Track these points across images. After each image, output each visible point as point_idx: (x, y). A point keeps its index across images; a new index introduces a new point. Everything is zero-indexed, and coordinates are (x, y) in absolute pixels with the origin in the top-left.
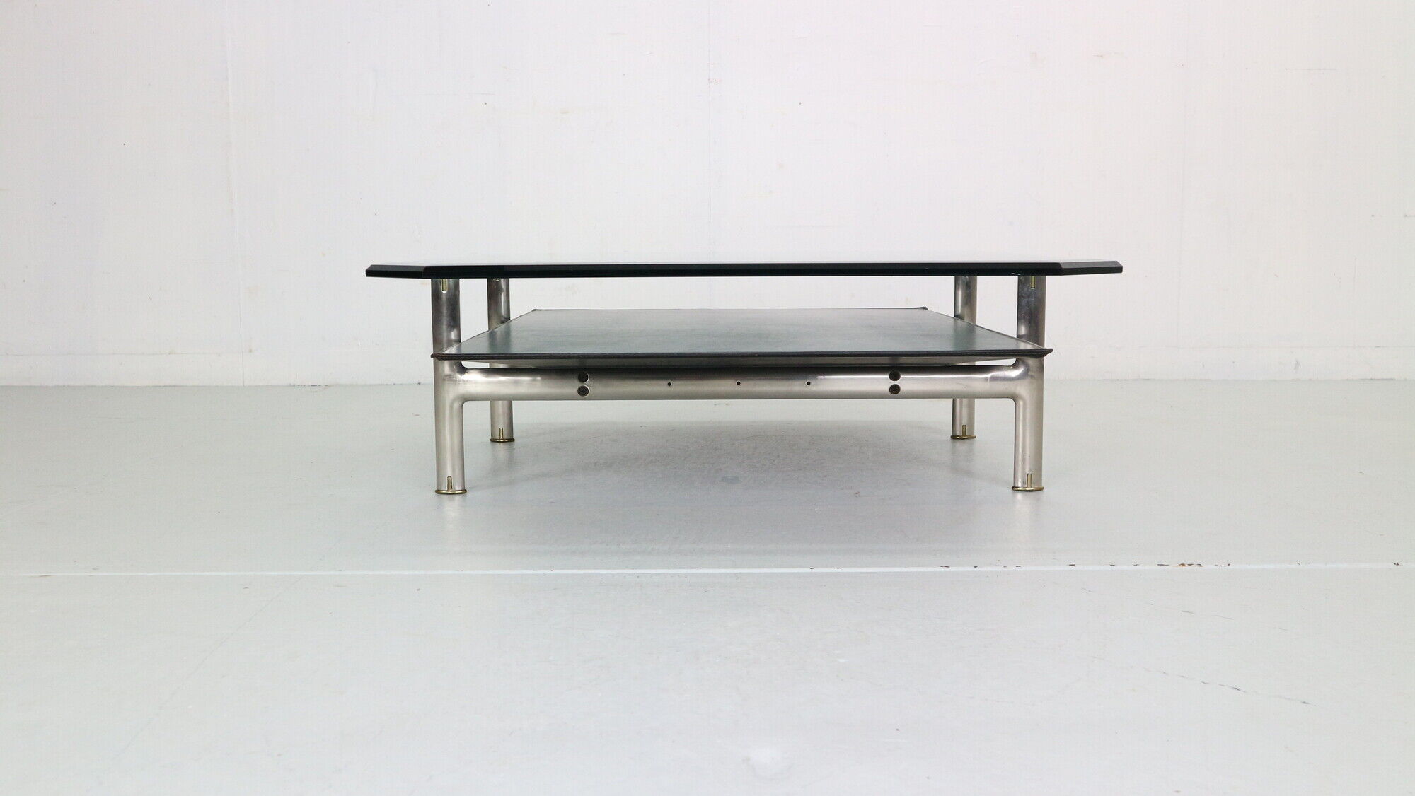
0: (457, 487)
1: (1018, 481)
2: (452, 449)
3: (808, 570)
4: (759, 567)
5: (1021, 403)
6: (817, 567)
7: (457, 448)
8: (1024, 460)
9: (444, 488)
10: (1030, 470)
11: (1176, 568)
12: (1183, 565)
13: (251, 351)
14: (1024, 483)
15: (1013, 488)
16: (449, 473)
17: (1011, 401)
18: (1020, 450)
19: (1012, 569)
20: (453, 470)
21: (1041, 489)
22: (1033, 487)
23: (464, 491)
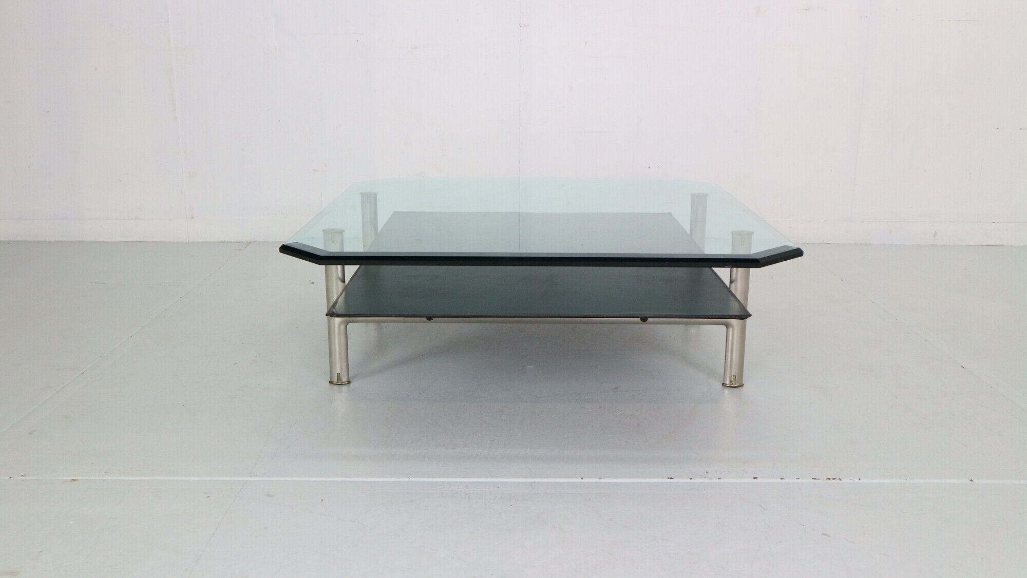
0: (345, 379)
1: (726, 380)
2: (340, 354)
3: (579, 480)
4: (547, 477)
5: (731, 329)
6: (586, 478)
7: (343, 354)
8: (731, 367)
9: (335, 380)
10: (735, 373)
11: (825, 482)
12: (829, 479)
13: (193, 218)
14: (730, 381)
15: (723, 384)
16: (339, 371)
17: (724, 328)
18: (729, 360)
19: (715, 480)
20: (341, 369)
21: (742, 386)
22: (736, 384)
23: (349, 382)
